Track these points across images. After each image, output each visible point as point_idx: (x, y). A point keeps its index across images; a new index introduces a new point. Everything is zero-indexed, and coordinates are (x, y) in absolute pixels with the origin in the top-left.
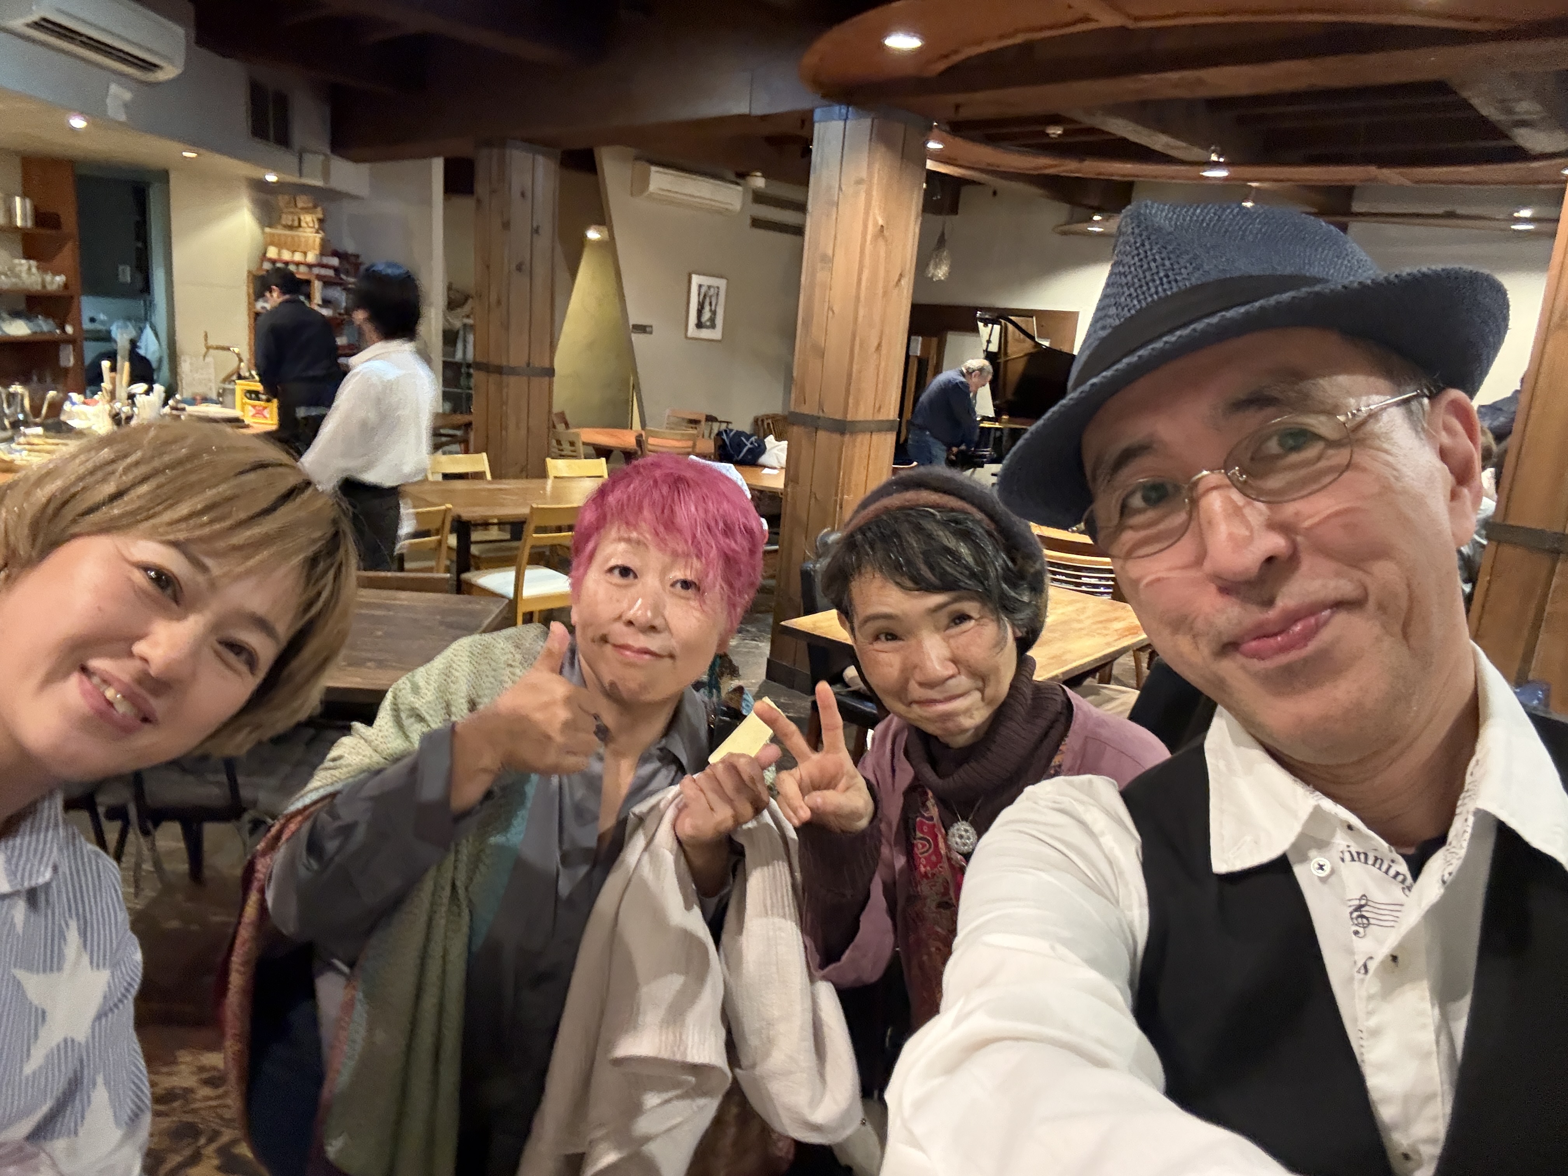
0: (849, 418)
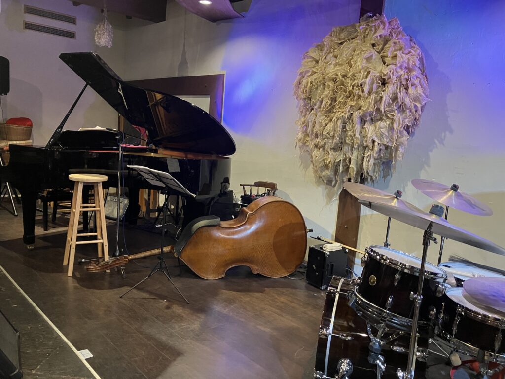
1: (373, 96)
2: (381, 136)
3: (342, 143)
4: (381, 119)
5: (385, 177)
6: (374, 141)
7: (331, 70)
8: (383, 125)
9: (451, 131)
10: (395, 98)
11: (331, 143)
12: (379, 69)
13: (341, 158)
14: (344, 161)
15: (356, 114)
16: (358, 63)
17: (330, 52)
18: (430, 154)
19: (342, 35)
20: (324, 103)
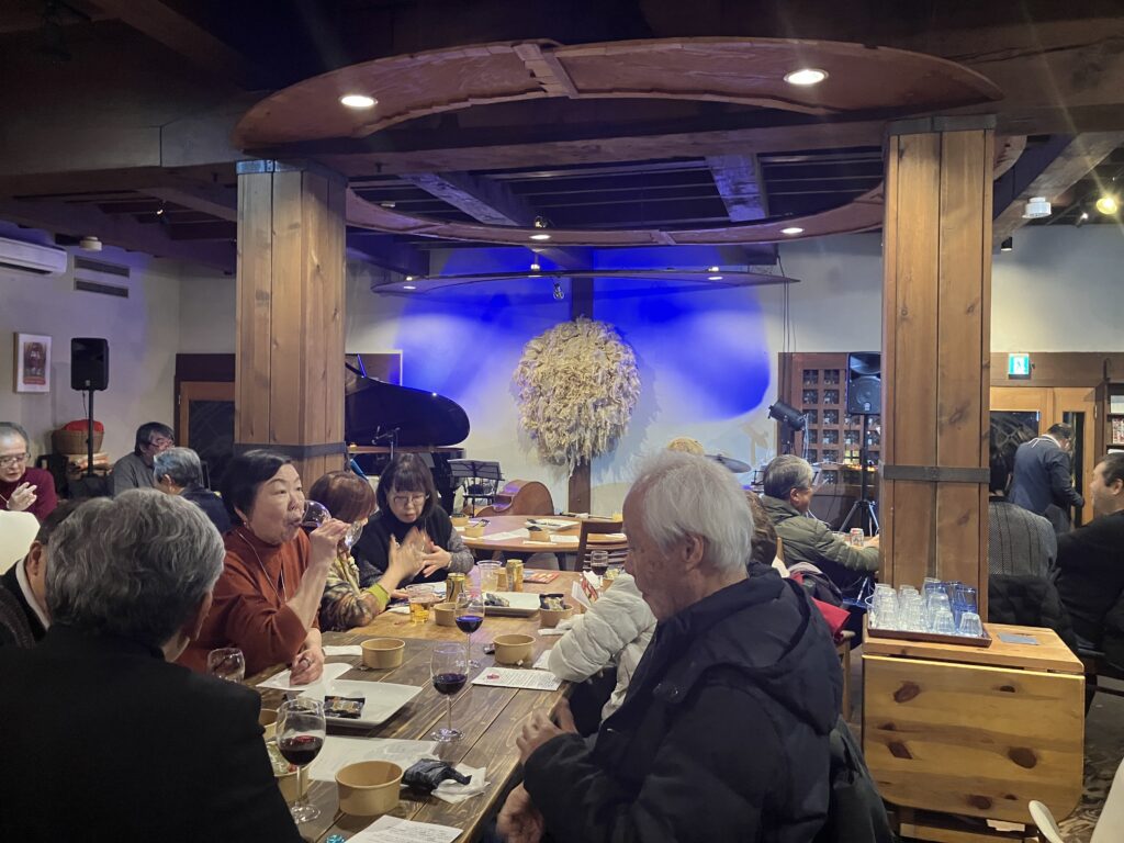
0: (306, 444)
1: (604, 386)
2: (612, 417)
3: (577, 425)
4: (609, 404)
5: (610, 451)
6: (606, 423)
7: (562, 363)
8: (613, 408)
9: (660, 410)
10: (621, 387)
11: (565, 426)
12: (605, 365)
13: (576, 438)
14: (579, 440)
15: (589, 401)
16: (587, 359)
17: (556, 346)
18: (647, 430)
19: (567, 333)
20: (557, 391)
